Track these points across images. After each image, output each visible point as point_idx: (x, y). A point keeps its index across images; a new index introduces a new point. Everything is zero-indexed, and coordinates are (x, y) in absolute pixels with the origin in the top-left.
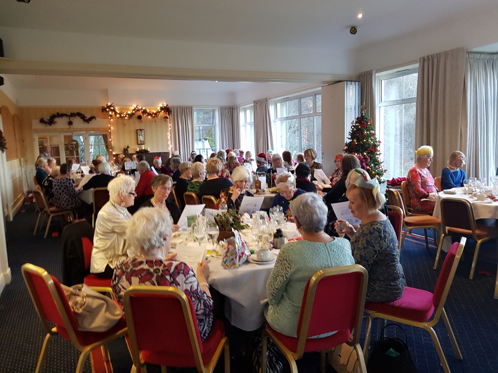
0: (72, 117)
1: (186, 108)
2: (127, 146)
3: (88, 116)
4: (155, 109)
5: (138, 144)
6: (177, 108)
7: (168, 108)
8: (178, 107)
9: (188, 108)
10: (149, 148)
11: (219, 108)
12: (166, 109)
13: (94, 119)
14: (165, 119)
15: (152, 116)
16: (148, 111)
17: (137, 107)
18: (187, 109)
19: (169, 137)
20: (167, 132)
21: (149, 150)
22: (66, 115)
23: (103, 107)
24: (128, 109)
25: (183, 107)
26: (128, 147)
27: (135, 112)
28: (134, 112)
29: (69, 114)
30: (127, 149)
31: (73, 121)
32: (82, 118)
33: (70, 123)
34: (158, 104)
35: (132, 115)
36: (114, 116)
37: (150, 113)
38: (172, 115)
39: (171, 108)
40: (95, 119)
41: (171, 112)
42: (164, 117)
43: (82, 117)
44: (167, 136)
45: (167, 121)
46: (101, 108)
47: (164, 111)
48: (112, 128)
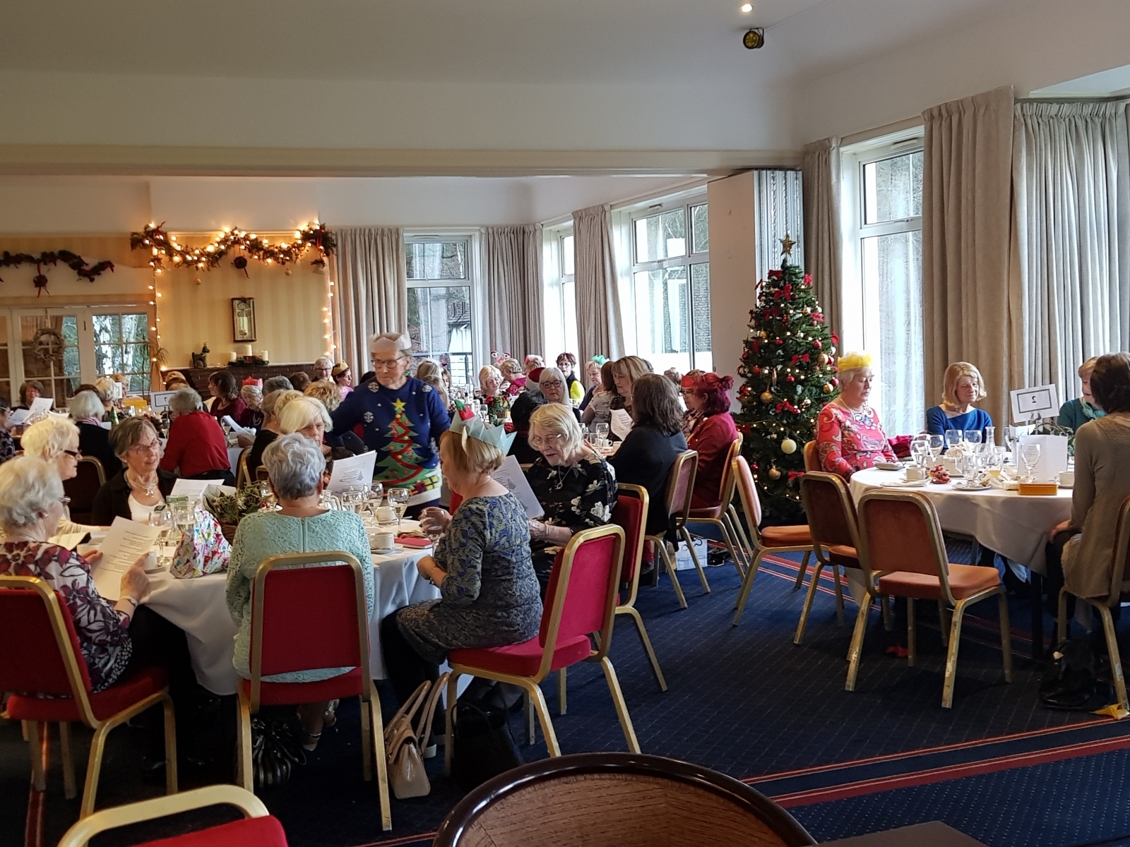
0: (45, 264)
1: (380, 232)
2: (202, 346)
3: (91, 261)
4: (284, 238)
5: (236, 341)
6: (354, 232)
7: (327, 233)
8: (355, 230)
9: (386, 232)
10: (267, 352)
11: (483, 231)
12: (320, 238)
13: (109, 269)
14: (315, 265)
15: (276, 259)
16: (266, 243)
17: (233, 234)
18: (383, 234)
19: (328, 321)
20: (322, 302)
21: (266, 358)
22: (29, 259)
23: (134, 234)
24: (207, 240)
25: (370, 230)
26: (205, 350)
27: (228, 247)
28: (223, 247)
29: (37, 256)
30: (202, 354)
31: (48, 276)
32: (73, 267)
33: (40, 282)
34: (297, 224)
35: (217, 256)
36: (165, 259)
37: (272, 248)
38: (337, 255)
39: (336, 235)
40: (113, 270)
41: (335, 246)
42: (313, 260)
43: (75, 263)
44: (322, 315)
45: (322, 273)
46: (130, 237)
47: (312, 243)
48: (159, 295)
